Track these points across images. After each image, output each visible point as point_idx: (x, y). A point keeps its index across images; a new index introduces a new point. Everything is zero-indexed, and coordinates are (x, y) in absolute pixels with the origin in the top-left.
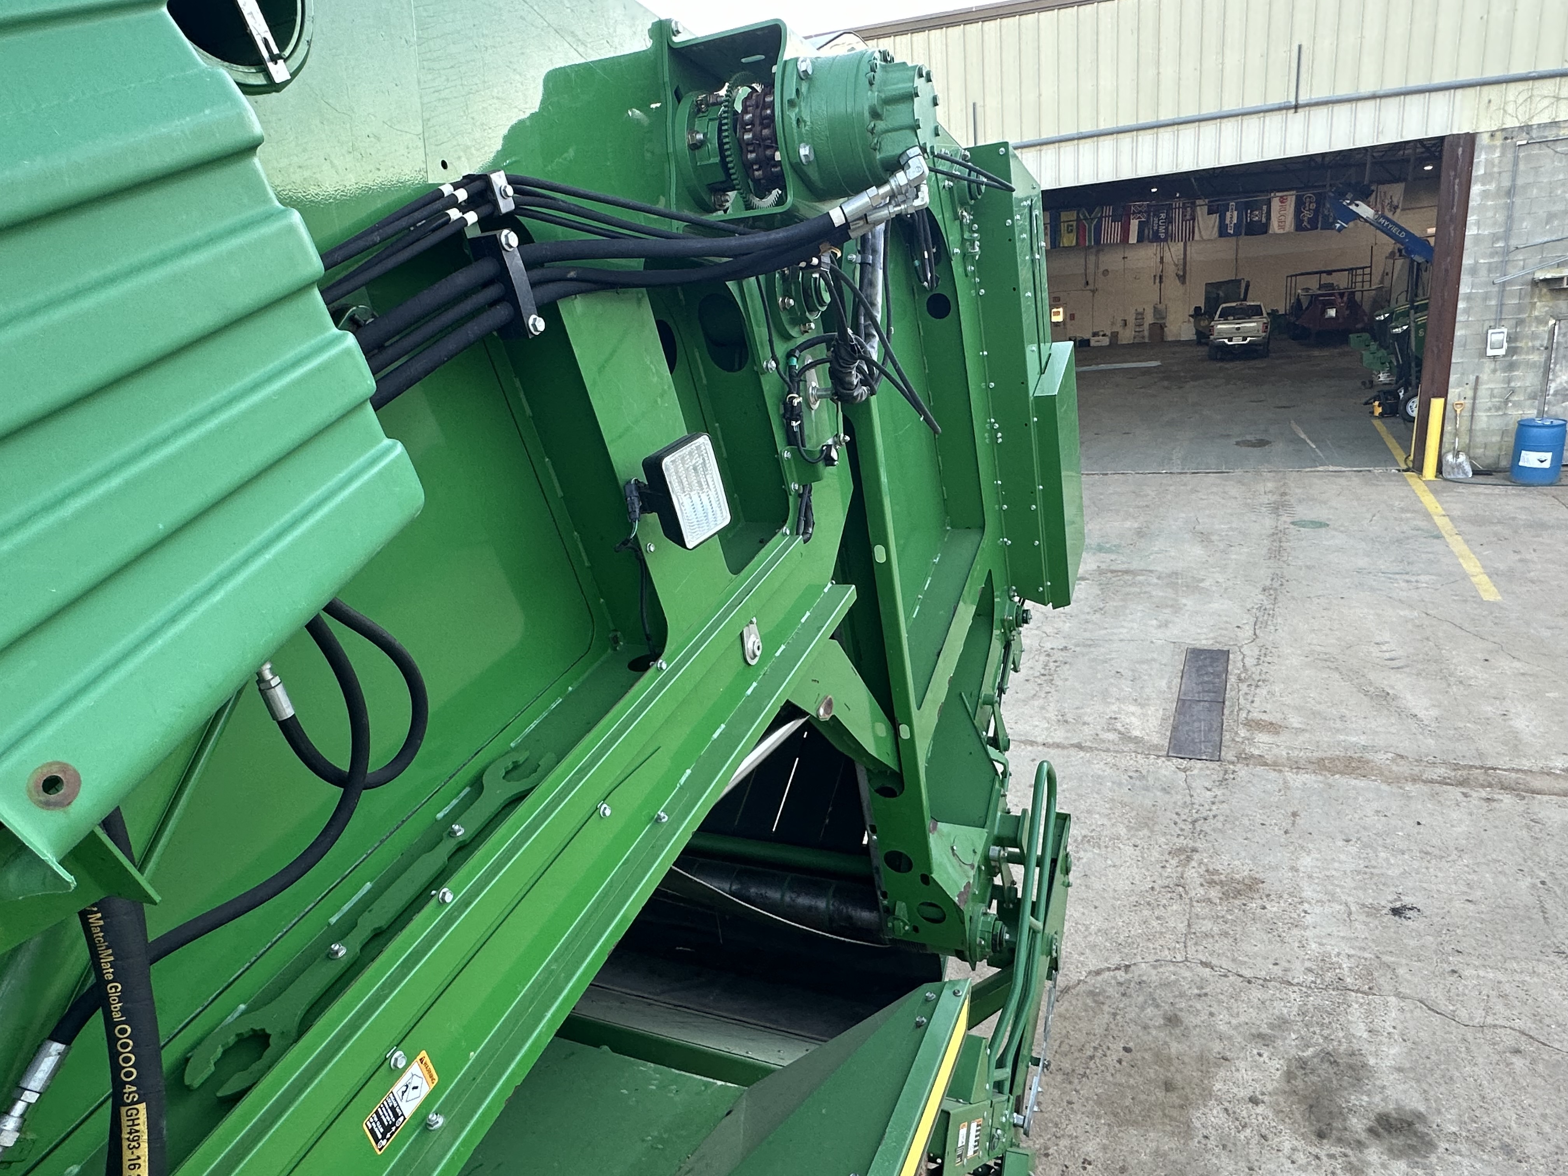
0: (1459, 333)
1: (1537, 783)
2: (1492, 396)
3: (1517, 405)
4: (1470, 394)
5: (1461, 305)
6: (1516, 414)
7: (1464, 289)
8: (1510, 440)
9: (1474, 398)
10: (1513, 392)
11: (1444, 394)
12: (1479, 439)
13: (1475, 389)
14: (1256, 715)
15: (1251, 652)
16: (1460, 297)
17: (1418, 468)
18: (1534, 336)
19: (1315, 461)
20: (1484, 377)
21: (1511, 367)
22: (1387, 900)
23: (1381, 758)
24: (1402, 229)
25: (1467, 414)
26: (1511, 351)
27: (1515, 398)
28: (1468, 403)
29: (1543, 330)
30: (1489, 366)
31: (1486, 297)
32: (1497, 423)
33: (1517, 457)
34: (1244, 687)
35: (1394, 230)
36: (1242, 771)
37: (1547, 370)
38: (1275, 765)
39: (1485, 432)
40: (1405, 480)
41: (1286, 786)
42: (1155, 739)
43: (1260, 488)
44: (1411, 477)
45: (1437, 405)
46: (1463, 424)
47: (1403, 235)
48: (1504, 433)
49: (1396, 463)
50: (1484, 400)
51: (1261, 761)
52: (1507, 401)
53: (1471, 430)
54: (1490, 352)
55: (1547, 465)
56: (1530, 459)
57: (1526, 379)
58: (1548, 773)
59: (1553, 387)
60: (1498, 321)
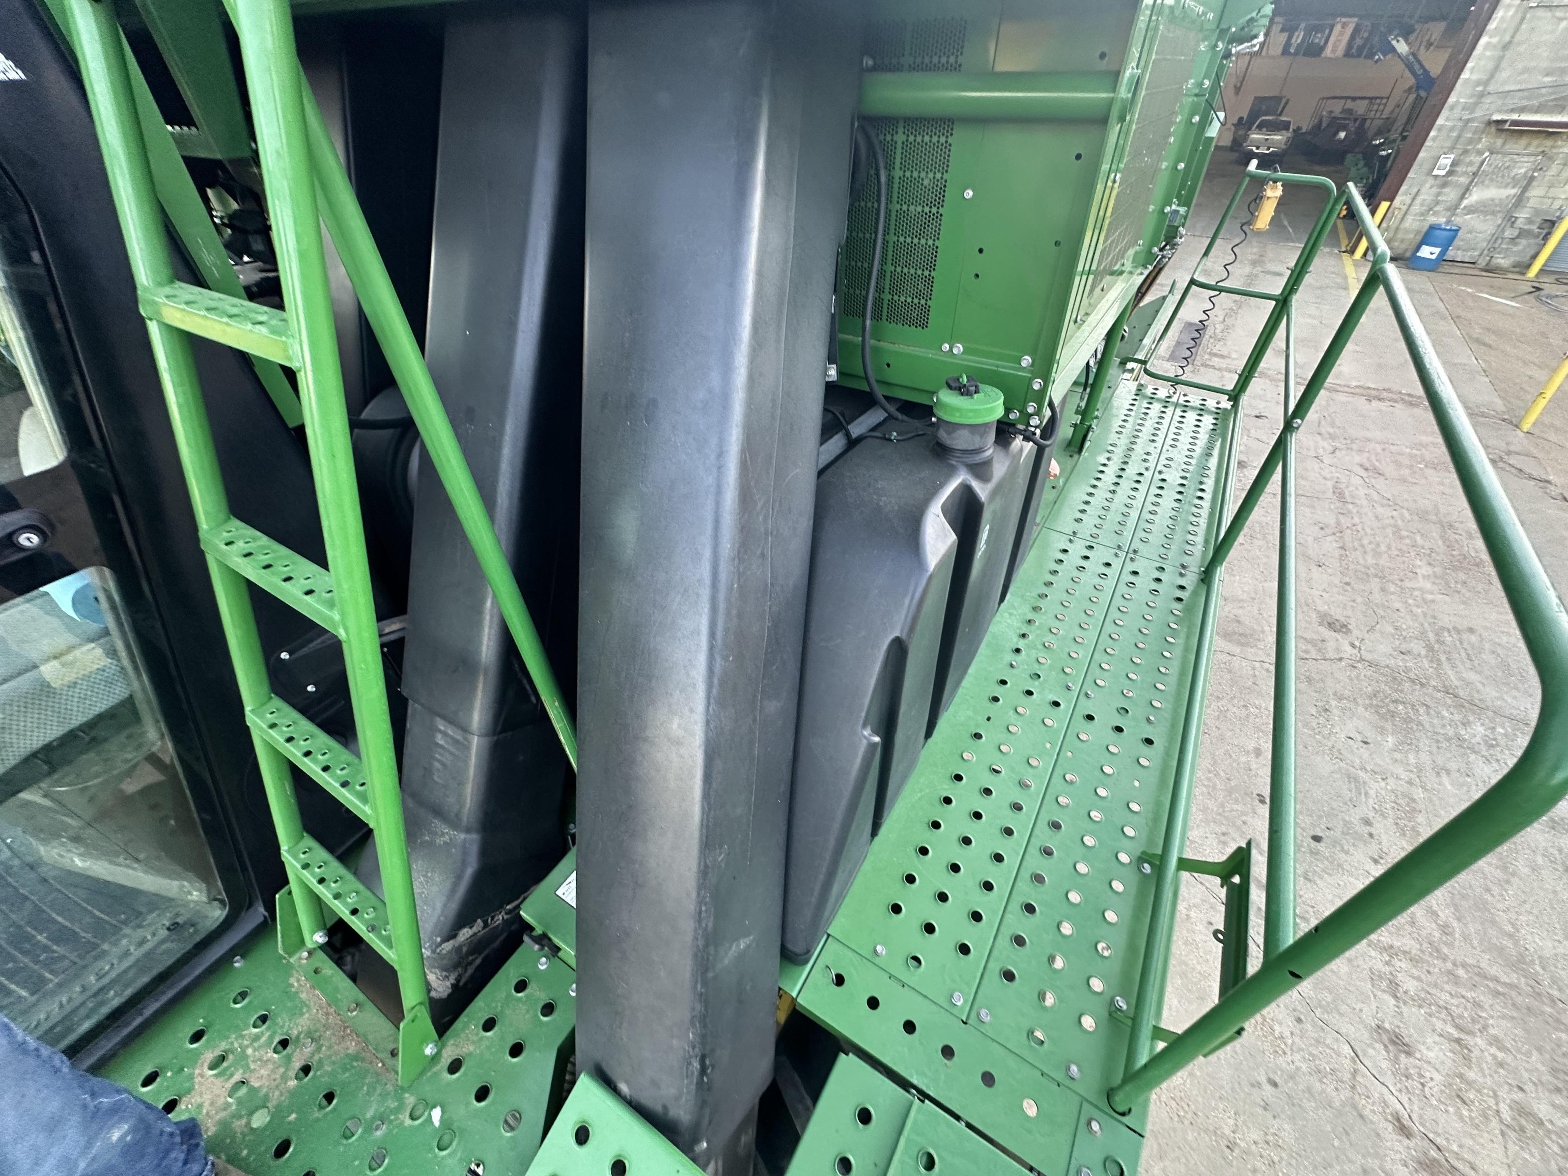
0: (1422, 155)
1: (1340, 389)
2: (1422, 205)
3: (1436, 214)
4: (1408, 201)
5: (1433, 133)
6: (1432, 219)
7: (1440, 121)
8: (1419, 238)
9: (1410, 206)
10: (1437, 203)
11: (1391, 199)
12: (1400, 236)
13: (1414, 199)
14: (1215, 351)
15: (1219, 327)
16: (1435, 126)
17: (1352, 252)
18: (1471, 164)
19: (1289, 239)
20: (1423, 190)
21: (1444, 185)
22: (1256, 413)
23: (1270, 373)
24: (1422, 66)
25: (1400, 216)
26: (1450, 173)
27: (1437, 209)
28: (1404, 208)
29: (1479, 159)
30: (1431, 181)
31: (1452, 129)
32: (1416, 225)
33: (1418, 248)
34: (1212, 340)
35: (1417, 66)
36: (1202, 369)
37: (1467, 190)
38: (1220, 370)
39: (1407, 231)
40: (1341, 258)
41: (1223, 377)
42: (1163, 354)
43: (1249, 250)
44: (1345, 256)
45: (1384, 205)
46: (1394, 223)
47: (1420, 72)
48: (1418, 232)
49: (1339, 245)
50: (1416, 208)
51: (1213, 367)
52: (1431, 209)
53: (1397, 229)
54: (1436, 172)
55: (1434, 257)
56: (1426, 252)
57: (1450, 195)
58: (1348, 387)
59: (1465, 202)
60: (1452, 149)
